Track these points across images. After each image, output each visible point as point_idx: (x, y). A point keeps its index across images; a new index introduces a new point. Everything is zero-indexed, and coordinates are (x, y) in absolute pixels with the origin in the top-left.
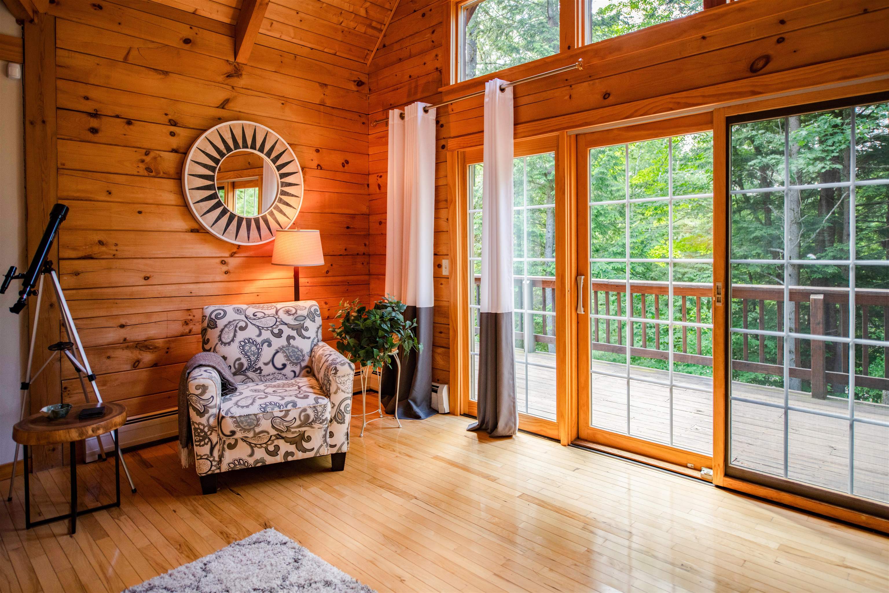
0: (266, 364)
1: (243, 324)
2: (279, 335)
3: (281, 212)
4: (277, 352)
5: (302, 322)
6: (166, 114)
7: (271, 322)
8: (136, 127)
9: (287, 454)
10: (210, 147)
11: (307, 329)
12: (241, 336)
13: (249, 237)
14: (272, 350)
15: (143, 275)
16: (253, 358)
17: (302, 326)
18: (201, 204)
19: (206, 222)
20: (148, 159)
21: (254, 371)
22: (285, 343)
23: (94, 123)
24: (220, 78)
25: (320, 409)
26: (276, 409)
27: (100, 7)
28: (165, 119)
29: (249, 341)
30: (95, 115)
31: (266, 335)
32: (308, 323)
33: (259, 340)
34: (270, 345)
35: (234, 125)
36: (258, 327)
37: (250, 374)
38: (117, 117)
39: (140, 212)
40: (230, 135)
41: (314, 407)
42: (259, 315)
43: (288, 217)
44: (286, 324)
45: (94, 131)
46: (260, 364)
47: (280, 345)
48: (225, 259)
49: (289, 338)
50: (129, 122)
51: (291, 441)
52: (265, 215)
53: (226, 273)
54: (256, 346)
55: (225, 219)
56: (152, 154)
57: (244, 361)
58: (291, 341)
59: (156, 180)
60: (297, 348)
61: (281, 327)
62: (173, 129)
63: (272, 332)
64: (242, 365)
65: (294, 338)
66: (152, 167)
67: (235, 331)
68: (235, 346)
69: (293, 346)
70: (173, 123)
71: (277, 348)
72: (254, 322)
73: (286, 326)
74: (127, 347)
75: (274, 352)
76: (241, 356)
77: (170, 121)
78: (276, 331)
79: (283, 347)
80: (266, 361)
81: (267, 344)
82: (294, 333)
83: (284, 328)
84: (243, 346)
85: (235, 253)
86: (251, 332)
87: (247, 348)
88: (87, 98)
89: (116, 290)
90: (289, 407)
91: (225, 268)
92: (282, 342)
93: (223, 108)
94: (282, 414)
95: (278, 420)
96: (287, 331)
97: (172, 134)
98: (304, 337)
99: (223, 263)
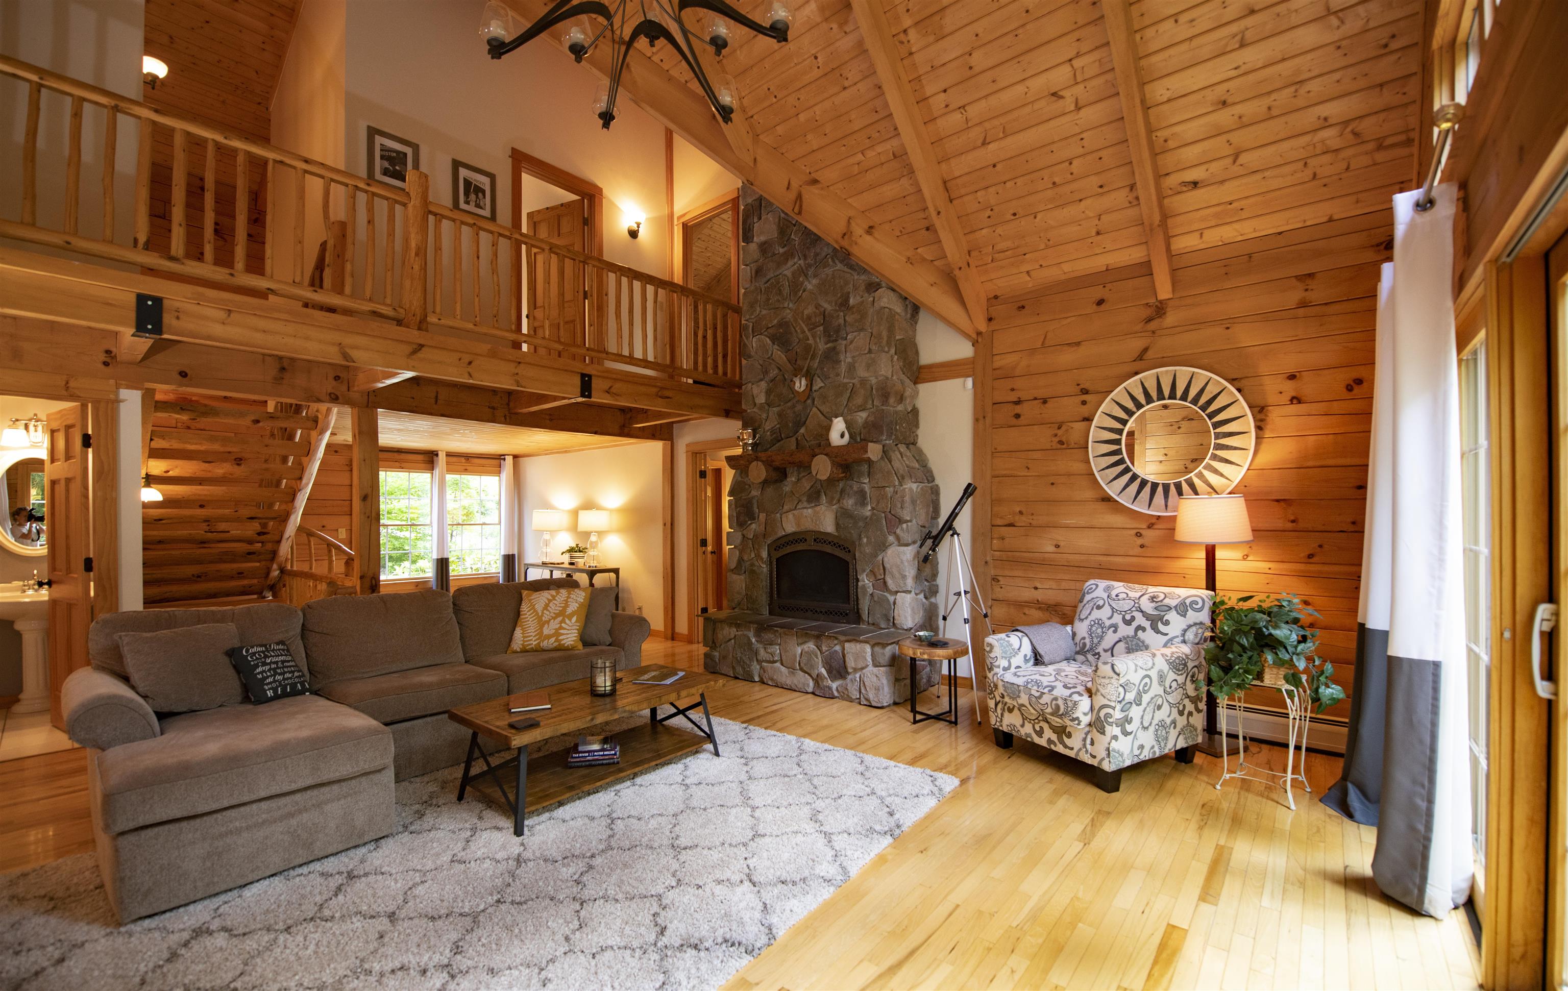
0: (1105, 651)
1: (1101, 603)
2: (1128, 623)
3: (1216, 471)
4: (1120, 641)
5: (1163, 613)
6: (1078, 385)
7: (1126, 605)
8: (1050, 404)
9: (1050, 741)
10: (1117, 407)
11: (1167, 623)
12: (1096, 614)
13: (1166, 506)
14: (1116, 637)
15: (1055, 543)
16: (1095, 641)
17: (1161, 618)
18: (1107, 471)
19: (1112, 491)
20: (1060, 432)
21: (1094, 655)
22: (1132, 633)
23: (1018, 409)
24: (1139, 327)
25: (1070, 704)
26: (1035, 688)
27: (1023, 307)
28: (1078, 389)
29: (1099, 623)
30: (1018, 402)
31: (1118, 619)
32: (1172, 616)
33: (1108, 623)
34: (1115, 632)
35: (1145, 377)
36: (1113, 608)
37: (1090, 657)
38: (1036, 399)
39: (1052, 484)
40: (1141, 390)
41: (1065, 700)
42: (1122, 596)
43: (1227, 478)
44: (1142, 612)
45: (1017, 416)
46: (1100, 649)
47: (1125, 634)
48: (1141, 531)
49: (1140, 628)
50: (1045, 402)
51: (1054, 729)
52: (1191, 478)
53: (1142, 546)
54: (1102, 628)
55: (1135, 486)
56: (1064, 428)
57: (1087, 641)
58: (1140, 633)
59: (1068, 451)
60: (1143, 642)
61: (1135, 614)
62: (1085, 397)
63: (1124, 618)
64: (1085, 644)
65: (1144, 629)
66: (1064, 439)
67: (1092, 609)
68: (1086, 623)
69: (1139, 639)
70: (1085, 392)
71: (1121, 636)
72: (1112, 603)
73: (1140, 614)
74: (1040, 608)
75: (1117, 639)
76: (1087, 636)
77: (1082, 390)
78: (1128, 617)
79: (1128, 637)
80: (1107, 647)
81: (1113, 629)
82: (1147, 624)
83: (1138, 615)
84: (1092, 626)
85: (1153, 524)
86: (1105, 613)
87: (1094, 628)
88: (1013, 390)
89: (1031, 555)
90: (1046, 690)
91: (1140, 541)
92: (1129, 631)
93: (1141, 360)
94: (1037, 694)
95: (1034, 699)
96: (1140, 620)
97: (1084, 403)
98: (1158, 632)
99: (1139, 535)
